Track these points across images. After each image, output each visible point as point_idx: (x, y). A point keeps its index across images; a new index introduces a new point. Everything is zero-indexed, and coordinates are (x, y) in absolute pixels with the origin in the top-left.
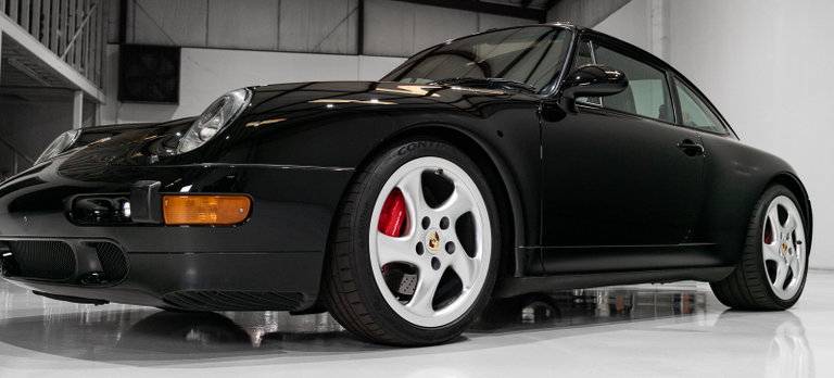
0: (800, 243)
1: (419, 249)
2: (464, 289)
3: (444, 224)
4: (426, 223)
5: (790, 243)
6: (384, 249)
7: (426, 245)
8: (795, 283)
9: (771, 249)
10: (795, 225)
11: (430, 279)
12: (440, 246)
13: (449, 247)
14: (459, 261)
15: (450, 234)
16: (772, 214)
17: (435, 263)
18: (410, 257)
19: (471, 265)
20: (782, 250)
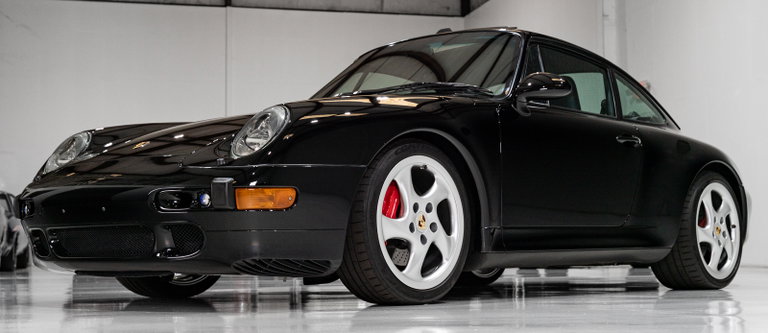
0: (734, 227)
1: (412, 228)
2: (444, 260)
3: (429, 209)
4: (416, 208)
5: (723, 227)
6: (388, 228)
7: (416, 225)
8: (729, 264)
9: (705, 232)
10: (729, 210)
11: (419, 252)
12: (426, 225)
13: (433, 227)
14: (439, 237)
15: (433, 217)
16: (706, 199)
17: (423, 239)
18: (405, 234)
19: (449, 241)
20: (716, 233)
